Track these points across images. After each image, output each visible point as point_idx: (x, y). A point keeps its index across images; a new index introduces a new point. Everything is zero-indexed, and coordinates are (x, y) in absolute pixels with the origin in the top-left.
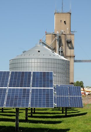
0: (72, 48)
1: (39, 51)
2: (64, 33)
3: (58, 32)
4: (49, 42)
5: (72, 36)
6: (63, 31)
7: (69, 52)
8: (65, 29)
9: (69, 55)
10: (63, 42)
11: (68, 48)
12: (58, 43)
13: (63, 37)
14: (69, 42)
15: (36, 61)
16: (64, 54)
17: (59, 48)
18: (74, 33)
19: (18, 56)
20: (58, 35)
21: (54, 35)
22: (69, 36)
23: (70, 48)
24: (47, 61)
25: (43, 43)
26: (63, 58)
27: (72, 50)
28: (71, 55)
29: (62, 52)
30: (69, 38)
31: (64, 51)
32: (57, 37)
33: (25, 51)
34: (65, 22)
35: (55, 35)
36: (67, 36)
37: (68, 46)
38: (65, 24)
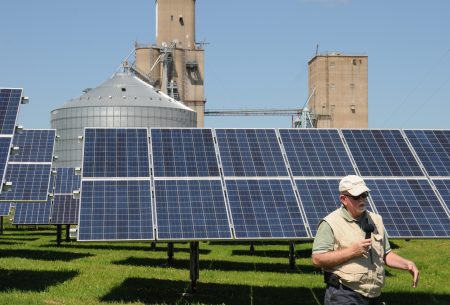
0: (198, 82)
1: (124, 90)
2: (180, 47)
3: (164, 44)
4: (145, 67)
5: (199, 54)
6: (176, 41)
7: (192, 91)
8: (182, 37)
9: (193, 99)
10: (179, 67)
11: (189, 81)
12: (166, 69)
13: (177, 55)
14: (192, 68)
15: (117, 113)
16: (181, 95)
17: (169, 80)
18: (204, 47)
19: (72, 100)
20: (166, 51)
21: (156, 51)
22: (192, 53)
23: (195, 83)
24: (145, 114)
25: (132, 70)
26: (180, 105)
27: (199, 87)
28: (198, 99)
29: (175, 90)
30: (191, 57)
31: (180, 89)
32: (163, 55)
33: (89, 89)
34: (181, 19)
35: (158, 50)
36: (188, 53)
37: (190, 77)
38: (182, 24)
